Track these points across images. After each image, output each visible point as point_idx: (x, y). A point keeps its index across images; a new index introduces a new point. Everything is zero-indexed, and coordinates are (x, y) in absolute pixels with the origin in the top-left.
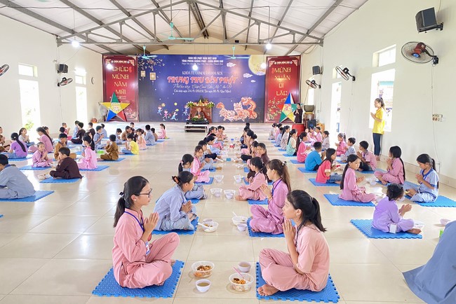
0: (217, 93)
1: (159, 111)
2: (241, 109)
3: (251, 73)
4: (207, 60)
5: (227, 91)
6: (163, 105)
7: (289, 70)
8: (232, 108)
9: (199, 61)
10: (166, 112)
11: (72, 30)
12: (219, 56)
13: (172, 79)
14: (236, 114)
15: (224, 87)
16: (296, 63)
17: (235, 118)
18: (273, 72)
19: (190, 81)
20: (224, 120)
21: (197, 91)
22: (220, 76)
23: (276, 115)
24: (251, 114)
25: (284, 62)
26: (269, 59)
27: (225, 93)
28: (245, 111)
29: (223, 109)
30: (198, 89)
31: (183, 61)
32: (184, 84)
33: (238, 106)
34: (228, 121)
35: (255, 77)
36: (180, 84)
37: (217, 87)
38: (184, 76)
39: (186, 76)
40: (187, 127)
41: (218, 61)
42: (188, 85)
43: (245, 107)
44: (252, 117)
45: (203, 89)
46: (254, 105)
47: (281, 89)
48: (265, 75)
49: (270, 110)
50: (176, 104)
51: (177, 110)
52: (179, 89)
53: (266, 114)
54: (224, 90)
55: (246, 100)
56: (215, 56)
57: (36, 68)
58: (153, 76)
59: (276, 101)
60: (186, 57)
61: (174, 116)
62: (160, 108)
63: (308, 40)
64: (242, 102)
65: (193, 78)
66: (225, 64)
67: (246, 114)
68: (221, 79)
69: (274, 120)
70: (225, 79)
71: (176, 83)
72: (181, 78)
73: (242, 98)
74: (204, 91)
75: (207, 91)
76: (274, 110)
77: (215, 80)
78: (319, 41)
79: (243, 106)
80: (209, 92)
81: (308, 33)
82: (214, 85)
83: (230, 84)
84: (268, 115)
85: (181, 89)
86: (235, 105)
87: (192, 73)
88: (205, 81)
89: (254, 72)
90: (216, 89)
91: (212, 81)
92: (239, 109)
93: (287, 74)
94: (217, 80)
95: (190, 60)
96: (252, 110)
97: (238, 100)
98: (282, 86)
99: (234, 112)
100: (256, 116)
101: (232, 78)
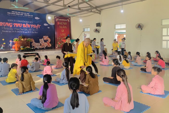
0: (30, 33)
2: (43, 42)
3: (47, 23)
4: (24, 14)
5: (36, 33)
7: (65, 24)
8: (37, 41)
9: (19, 14)
12: (31, 13)
14: (41, 45)
15: (34, 30)
16: (69, 21)
17: (40, 47)
18: (58, 24)
19: (13, 25)
20: (34, 48)
21: (18, 32)
22: (31, 24)
23: (61, 45)
24: (48, 45)
25: (63, 20)
26: (56, 17)
27: (35, 34)
28: (45, 43)
29: (34, 42)
30: (18, 30)
31: (9, 13)
32: (9, 27)
33: (41, 40)
34: (36, 49)
35: (49, 26)
36: (6, 27)
37: (30, 30)
38: (9, 22)
39: (10, 22)
40: (25, 54)
41: (30, 16)
42: (12, 28)
43: (45, 41)
44: (49, 46)
46: (49, 40)
47: (63, 32)
48: (54, 25)
49: (58, 43)
50: (3, 40)
51: (4, 43)
52: (5, 30)
53: (56, 45)
55: (46, 38)
56: (28, 12)
59: (61, 38)
60: (10, 11)
61: (2, 47)
64: (44, 38)
65: (15, 24)
66: (34, 17)
67: (46, 45)
68: (32, 25)
69: (60, 47)
70: (34, 26)
71: (3, 26)
72: (7, 24)
73: (44, 36)
74: (22, 32)
75: (24, 32)
76: (60, 42)
77: (29, 26)
78: (99, 12)
79: (44, 40)
80: (25, 32)
81: (96, 8)
82: (28, 28)
83: (37, 29)
84: (57, 45)
85: (7, 30)
86: (40, 40)
87: (15, 21)
88: (22, 26)
89: (49, 23)
90: (29, 31)
91: (27, 26)
92: (42, 42)
93: (65, 25)
94: (30, 26)
95: (13, 13)
96: (49, 43)
97: (42, 38)
98: (63, 31)
99: (40, 44)
100: (51, 45)
101: (38, 25)
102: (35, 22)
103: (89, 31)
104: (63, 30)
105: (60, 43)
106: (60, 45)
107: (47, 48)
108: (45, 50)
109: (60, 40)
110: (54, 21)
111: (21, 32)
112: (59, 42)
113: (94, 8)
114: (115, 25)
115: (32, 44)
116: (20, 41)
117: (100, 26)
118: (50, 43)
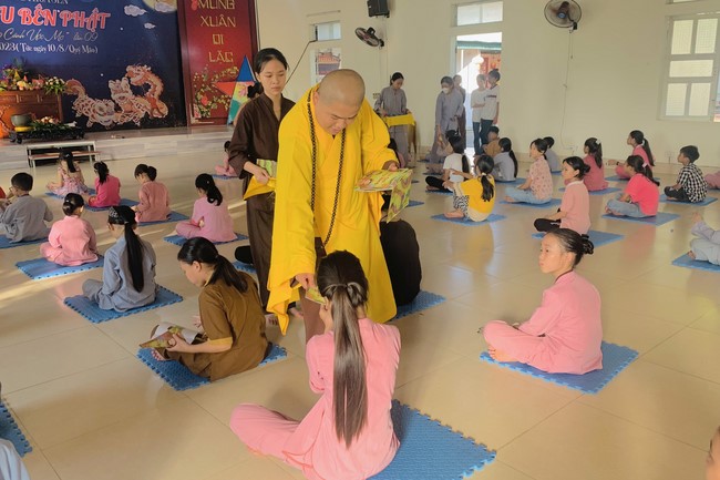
0: (58, 53)
2: (130, 94)
3: (142, 4)
5: (88, 50)
7: (229, 5)
8: (104, 94)
15: (77, 38)
17: (117, 118)
18: (194, 7)
20: (89, 125)
22: (62, 7)
23: (214, 106)
24: (155, 107)
27: (83, 55)
28: (139, 99)
29: (82, 95)
33: (120, 88)
34: (98, 129)
35: (152, 15)
37: (58, 36)
43: (138, 91)
44: (156, 114)
45: (16, 41)
46: (157, 85)
47: (219, 47)
48: (176, 12)
49: (200, 96)
53: (188, 106)
54: (77, 44)
55: (139, 74)
59: (211, 75)
64: (129, 78)
67: (142, 107)
68: (66, 16)
69: (211, 119)
70: (78, 18)
73: (129, 68)
74: (20, 47)
75: (29, 49)
76: (209, 96)
77: (49, 18)
79: (132, 87)
80: (36, 49)
82: (48, 30)
83: (93, 30)
84: (196, 108)
86: (111, 85)
88: (18, 18)
89: (151, 4)
90: (56, 43)
91: (41, 19)
92: (122, 95)
93: (227, 13)
94: (54, 18)
96: (156, 97)
97: (119, 74)
98: (219, 40)
99: (111, 104)
100: (165, 111)
101: (96, 15)
103: (339, 37)
104: (221, 37)
105: (210, 98)
106: (208, 107)
107: (150, 124)
108: (139, 132)
109: (206, 83)
111: (16, 48)
112: (202, 93)
114: (456, 6)
115: (75, 103)
116: (11, 94)
117: (387, 15)
118: (161, 98)
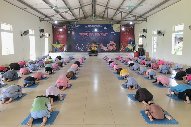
0: (100, 40)
1: (76, 47)
3: (114, 31)
4: (96, 26)
6: (78, 45)
7: (129, 30)
8: (106, 46)
10: (79, 48)
11: (46, 15)
12: (101, 24)
13: (81, 34)
14: (108, 48)
16: (133, 27)
17: (107, 50)
19: (89, 35)
21: (92, 39)
23: (124, 48)
24: (114, 48)
26: (121, 26)
27: (103, 40)
28: (111, 47)
29: (102, 46)
30: (92, 38)
31: (86, 27)
32: (86, 36)
33: (108, 45)
34: (104, 51)
35: (115, 33)
36: (84, 36)
38: (86, 33)
40: (90, 54)
41: (100, 27)
42: (88, 36)
44: (114, 49)
45: (94, 38)
46: (115, 44)
48: (120, 32)
49: (122, 46)
50: (83, 44)
51: (83, 47)
52: (84, 38)
54: (103, 38)
56: (99, 25)
57: (34, 31)
58: (73, 33)
60: (87, 25)
61: (82, 49)
62: (76, 46)
63: (140, 19)
65: (90, 34)
66: (103, 28)
68: (101, 34)
69: (124, 50)
70: (103, 34)
71: (83, 36)
72: (85, 34)
76: (124, 46)
78: (145, 20)
79: (111, 45)
80: (97, 39)
81: (141, 16)
83: (105, 36)
84: (121, 48)
85: (85, 38)
86: (107, 44)
87: (90, 31)
89: (115, 31)
90: (100, 38)
91: (98, 35)
93: (129, 32)
95: (89, 26)
96: (114, 46)
97: (109, 43)
100: (116, 49)
101: (106, 33)
102: (104, 31)
104: (127, 36)
107: (113, 51)
108: (111, 52)
109: (123, 44)
110: (119, 29)
113: (139, 17)
117: (146, 32)
